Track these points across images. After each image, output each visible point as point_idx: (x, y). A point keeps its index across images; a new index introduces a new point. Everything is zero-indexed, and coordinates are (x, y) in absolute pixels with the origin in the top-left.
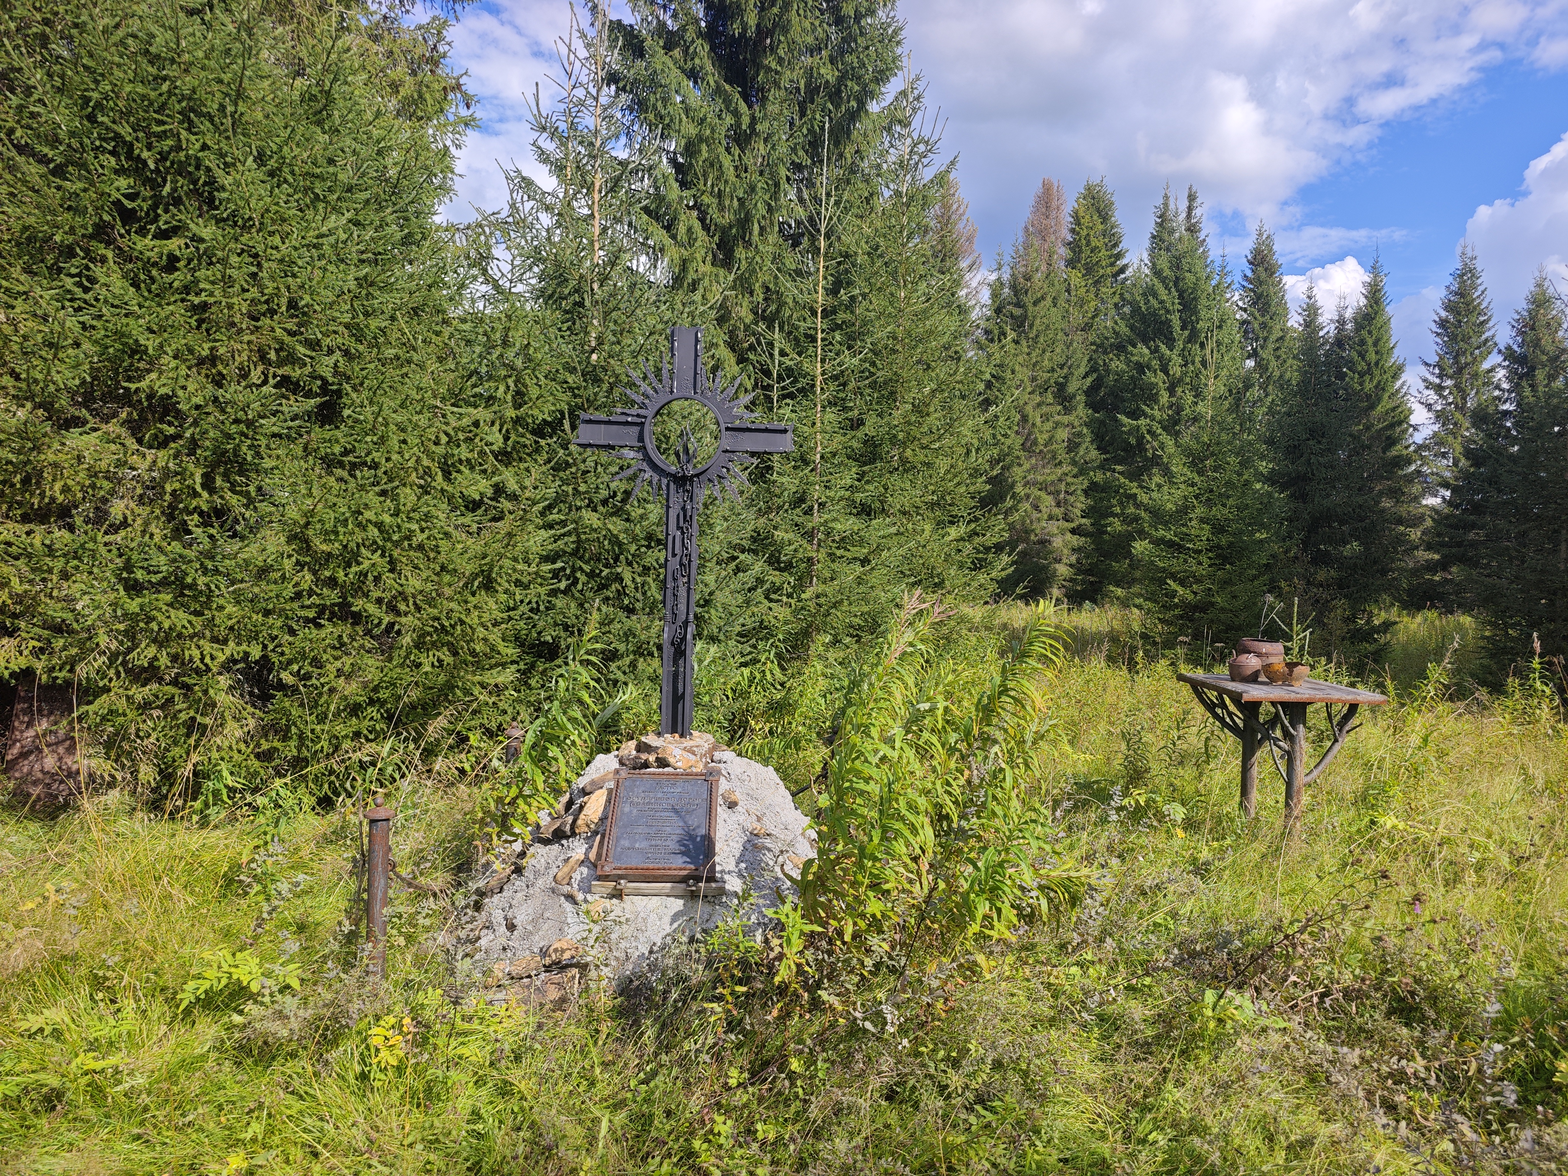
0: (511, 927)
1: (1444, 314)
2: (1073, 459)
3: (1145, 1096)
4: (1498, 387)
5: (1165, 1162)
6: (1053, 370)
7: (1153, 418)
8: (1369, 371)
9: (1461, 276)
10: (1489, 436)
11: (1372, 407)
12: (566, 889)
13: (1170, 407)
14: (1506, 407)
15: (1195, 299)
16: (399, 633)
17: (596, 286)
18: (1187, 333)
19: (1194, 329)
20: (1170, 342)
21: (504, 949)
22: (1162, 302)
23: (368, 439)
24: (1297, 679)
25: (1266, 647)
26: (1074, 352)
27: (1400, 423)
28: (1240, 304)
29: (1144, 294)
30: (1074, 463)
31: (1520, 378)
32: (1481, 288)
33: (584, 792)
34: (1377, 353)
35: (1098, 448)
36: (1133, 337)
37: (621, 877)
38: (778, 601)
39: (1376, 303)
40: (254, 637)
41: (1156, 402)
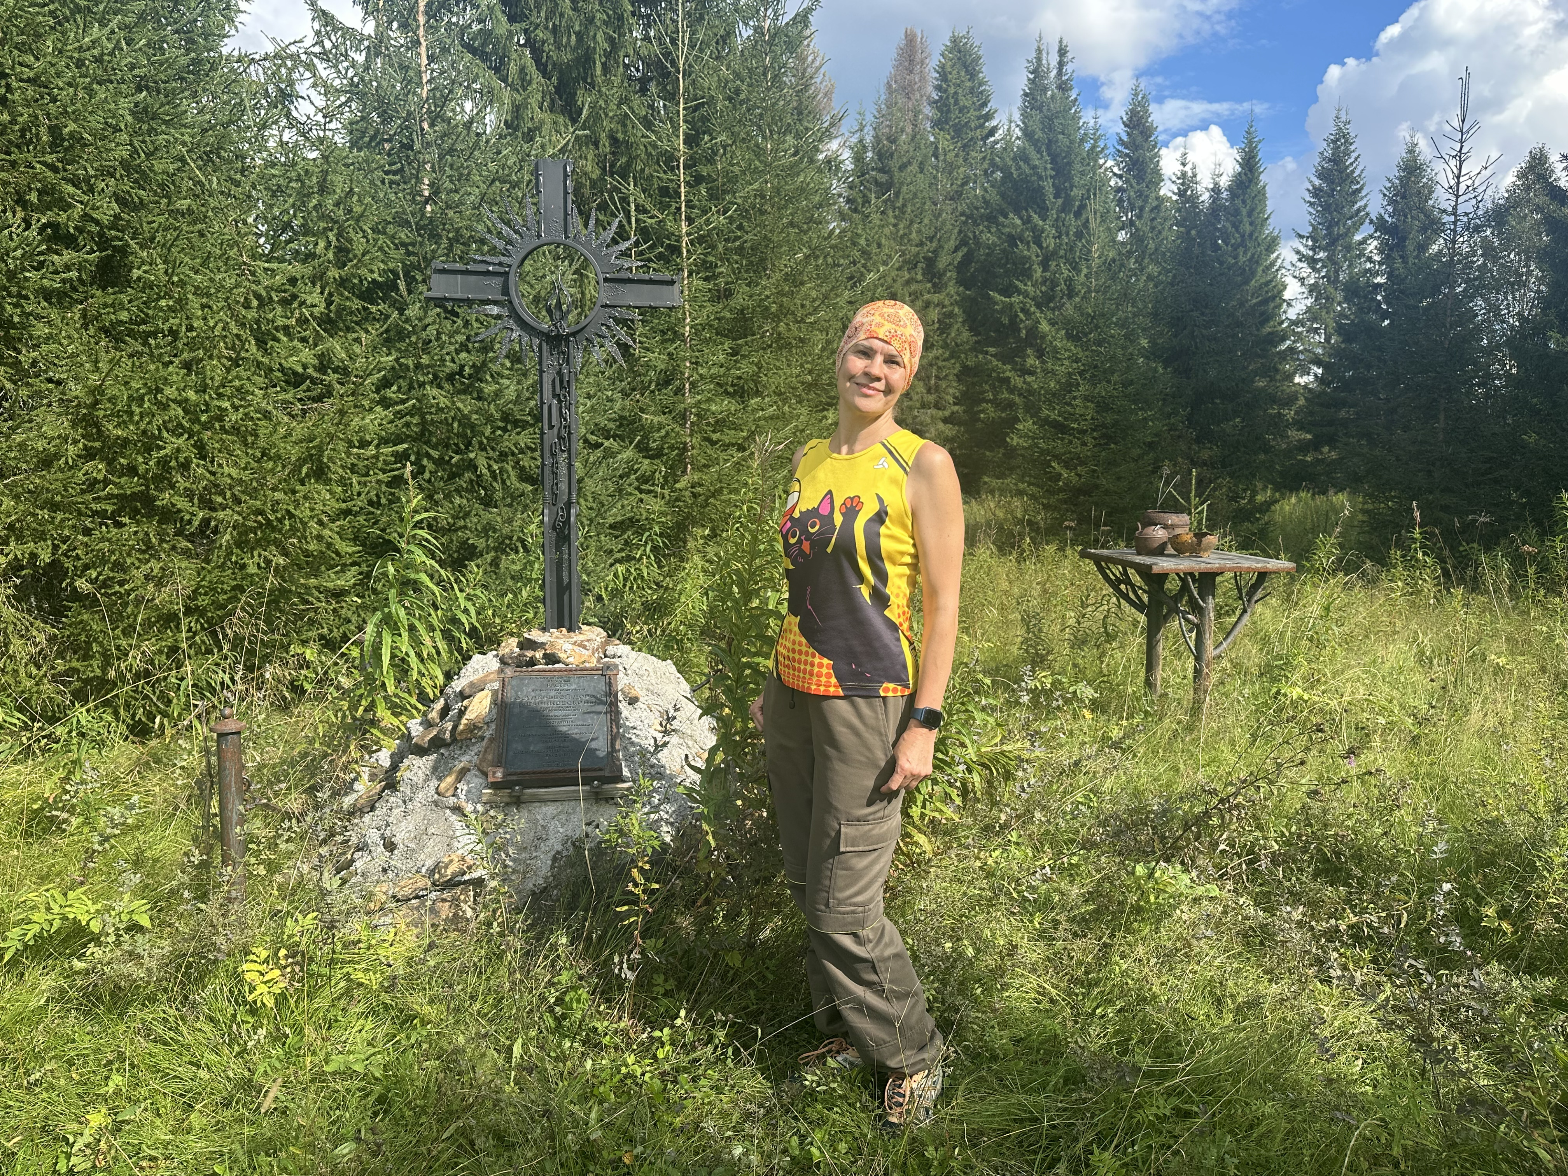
0: (390, 846)
1: (1317, 182)
2: (945, 341)
3: (1087, 973)
4: (1370, 259)
5: (1116, 1033)
6: (921, 244)
7: (1026, 295)
8: (1243, 244)
9: (1334, 142)
10: (1360, 309)
11: (1247, 282)
12: (452, 801)
13: (1044, 283)
14: (1379, 280)
15: (1069, 164)
16: (216, 531)
17: (426, 126)
18: (1060, 201)
19: (1068, 196)
20: (1043, 213)
21: (385, 870)
22: (1034, 167)
23: (163, 303)
24: (1206, 550)
25: (1172, 519)
26: (944, 223)
27: (1273, 298)
28: (1116, 170)
29: (1014, 159)
30: (945, 346)
31: (1391, 249)
32: (1354, 155)
33: (463, 696)
34: (1251, 224)
35: (971, 330)
36: (1004, 206)
37: (517, 783)
38: (649, 492)
39: (1251, 170)
40: (41, 536)
41: (1030, 277)
